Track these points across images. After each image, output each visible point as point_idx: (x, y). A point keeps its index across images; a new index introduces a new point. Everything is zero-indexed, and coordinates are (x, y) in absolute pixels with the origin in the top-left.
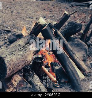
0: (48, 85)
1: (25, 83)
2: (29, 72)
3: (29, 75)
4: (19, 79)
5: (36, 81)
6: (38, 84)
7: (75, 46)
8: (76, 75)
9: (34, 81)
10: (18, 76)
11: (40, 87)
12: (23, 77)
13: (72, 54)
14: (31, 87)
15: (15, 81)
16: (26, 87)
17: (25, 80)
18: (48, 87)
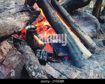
0: (41, 57)
1: (15, 51)
2: (21, 42)
3: (21, 45)
4: (9, 47)
5: (27, 50)
6: (29, 53)
7: (83, 20)
8: (76, 48)
9: (25, 50)
10: (8, 43)
11: (30, 55)
12: (13, 46)
13: (75, 27)
14: (20, 54)
15: (5, 48)
16: (15, 55)
17: (15, 48)
18: (41, 58)
